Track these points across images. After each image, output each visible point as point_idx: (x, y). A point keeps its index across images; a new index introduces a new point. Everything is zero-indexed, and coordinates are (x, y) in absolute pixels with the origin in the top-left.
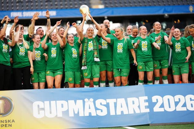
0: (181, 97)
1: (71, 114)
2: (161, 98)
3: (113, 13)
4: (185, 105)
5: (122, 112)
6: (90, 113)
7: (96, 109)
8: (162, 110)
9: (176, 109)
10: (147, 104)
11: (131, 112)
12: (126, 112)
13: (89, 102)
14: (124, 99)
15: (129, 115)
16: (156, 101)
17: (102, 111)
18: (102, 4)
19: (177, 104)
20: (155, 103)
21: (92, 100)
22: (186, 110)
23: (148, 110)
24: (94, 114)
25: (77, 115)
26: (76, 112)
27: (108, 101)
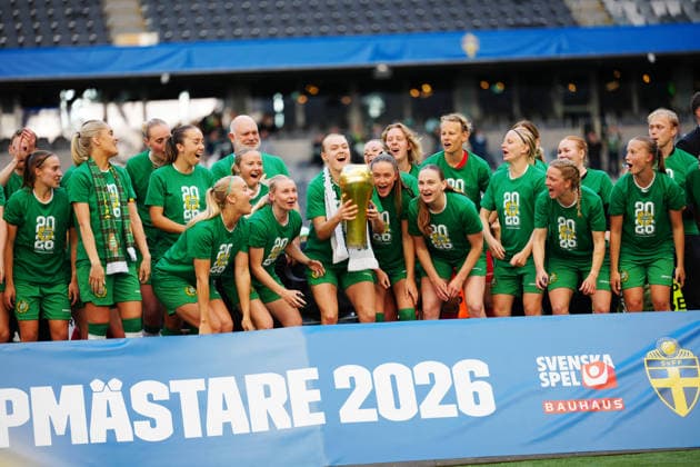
0: (438, 368)
1: (43, 438)
2: (366, 372)
3: (189, 62)
4: (451, 398)
5: (227, 426)
6: (111, 433)
7: (134, 417)
8: (370, 416)
9: (419, 413)
10: (316, 395)
11: (261, 426)
12: (240, 428)
13: (107, 393)
14: (232, 380)
15: (250, 436)
16: (347, 385)
17: (153, 424)
18: (150, 30)
19: (422, 392)
20: (346, 393)
21: (116, 384)
22: (455, 414)
23: (319, 419)
24: (124, 436)
25: (62, 442)
26: (60, 431)
27: (176, 386)
